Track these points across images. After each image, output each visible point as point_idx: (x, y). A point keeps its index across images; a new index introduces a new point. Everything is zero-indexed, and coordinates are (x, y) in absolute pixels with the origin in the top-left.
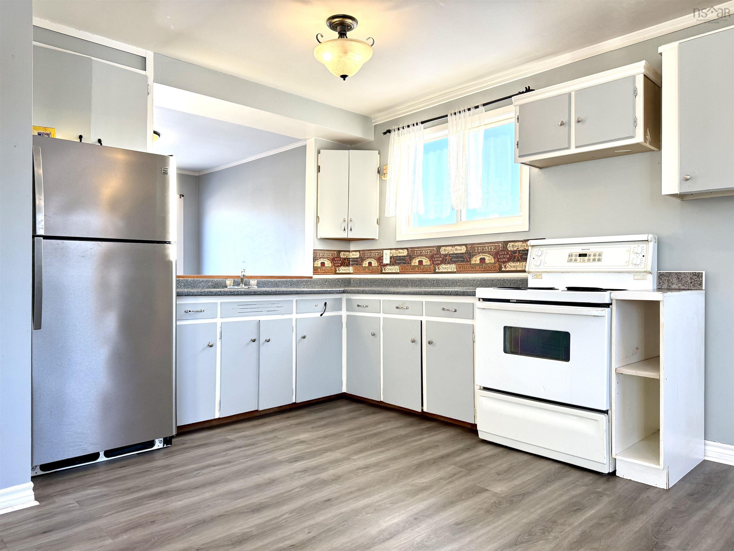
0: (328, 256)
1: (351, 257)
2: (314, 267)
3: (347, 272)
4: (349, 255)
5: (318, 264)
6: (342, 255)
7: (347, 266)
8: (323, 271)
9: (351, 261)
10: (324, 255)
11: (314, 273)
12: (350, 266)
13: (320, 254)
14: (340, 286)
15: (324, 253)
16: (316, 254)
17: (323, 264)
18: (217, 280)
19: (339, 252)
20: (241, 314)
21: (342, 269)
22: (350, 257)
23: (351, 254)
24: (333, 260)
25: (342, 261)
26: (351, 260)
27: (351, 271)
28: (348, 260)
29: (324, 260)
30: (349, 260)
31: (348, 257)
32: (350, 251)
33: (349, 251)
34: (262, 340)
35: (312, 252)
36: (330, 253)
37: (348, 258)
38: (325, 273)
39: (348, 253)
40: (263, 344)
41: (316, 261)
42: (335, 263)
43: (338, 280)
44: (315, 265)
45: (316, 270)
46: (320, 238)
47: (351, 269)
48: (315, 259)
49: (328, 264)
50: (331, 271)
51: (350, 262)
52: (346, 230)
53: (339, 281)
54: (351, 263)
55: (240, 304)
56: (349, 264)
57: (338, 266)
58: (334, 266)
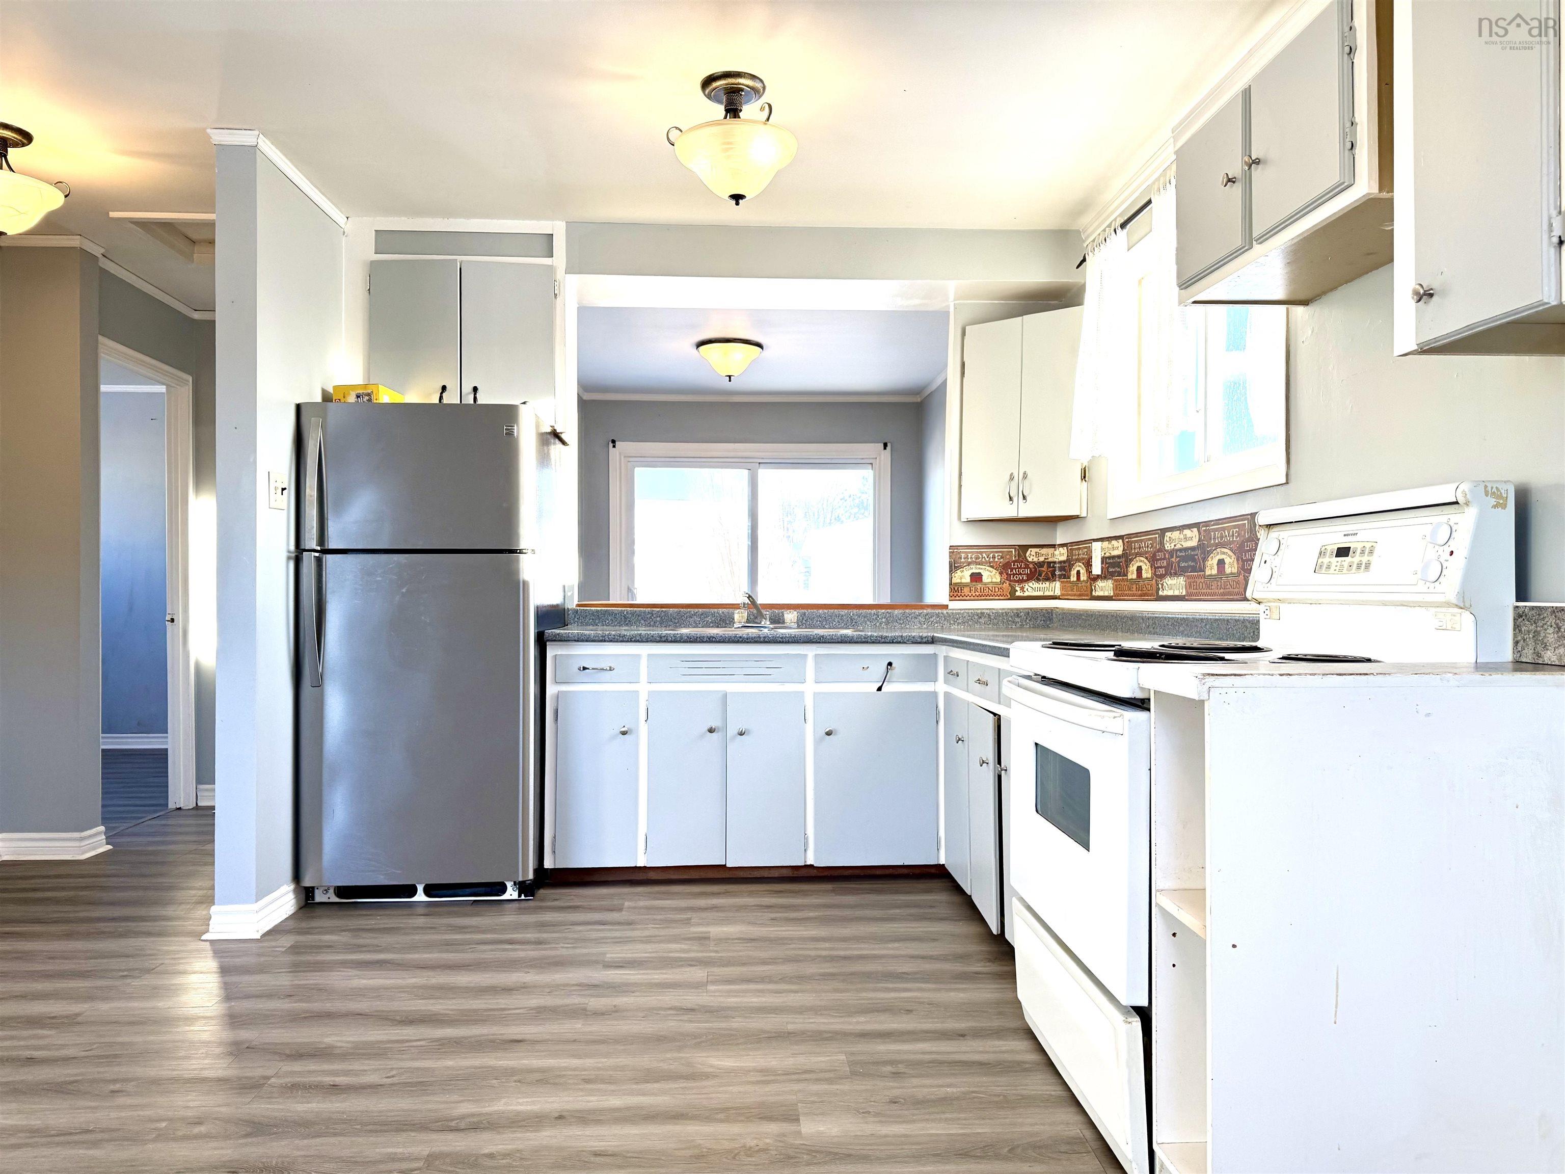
0: (991, 560)
1: (1057, 560)
2: (951, 584)
3: (1047, 593)
4: (1053, 555)
5: (963, 576)
6: (1032, 556)
7: (1047, 579)
8: (977, 594)
9: (1057, 569)
10: (979, 558)
11: (953, 598)
12: (1055, 580)
13: (969, 555)
14: (1022, 625)
15: (981, 553)
16: (958, 556)
17: (976, 577)
18: (723, 613)
19: (1025, 548)
20: (688, 677)
21: (1032, 588)
22: (1055, 560)
23: (1057, 552)
24: (1005, 568)
25: (1033, 570)
26: (1057, 565)
27: (1058, 592)
28: (1049, 567)
29: (979, 568)
30: (1053, 567)
31: (1050, 560)
32: (1055, 545)
33: (1053, 546)
34: (732, 730)
35: (947, 551)
36: (997, 552)
37: (1049, 563)
38: (982, 597)
39: (1051, 550)
40: (733, 738)
41: (958, 571)
42: (1010, 575)
43: (1017, 613)
44: (954, 581)
45: (956, 591)
46: (966, 520)
47: (1056, 587)
48: (954, 567)
49: (990, 576)
50: (999, 593)
51: (1055, 571)
52: (1015, 499)
53: (1018, 615)
54: (1057, 573)
55: (686, 659)
56: (1053, 575)
57: (1021, 581)
58: (1008, 582)
